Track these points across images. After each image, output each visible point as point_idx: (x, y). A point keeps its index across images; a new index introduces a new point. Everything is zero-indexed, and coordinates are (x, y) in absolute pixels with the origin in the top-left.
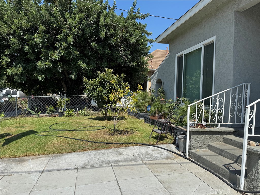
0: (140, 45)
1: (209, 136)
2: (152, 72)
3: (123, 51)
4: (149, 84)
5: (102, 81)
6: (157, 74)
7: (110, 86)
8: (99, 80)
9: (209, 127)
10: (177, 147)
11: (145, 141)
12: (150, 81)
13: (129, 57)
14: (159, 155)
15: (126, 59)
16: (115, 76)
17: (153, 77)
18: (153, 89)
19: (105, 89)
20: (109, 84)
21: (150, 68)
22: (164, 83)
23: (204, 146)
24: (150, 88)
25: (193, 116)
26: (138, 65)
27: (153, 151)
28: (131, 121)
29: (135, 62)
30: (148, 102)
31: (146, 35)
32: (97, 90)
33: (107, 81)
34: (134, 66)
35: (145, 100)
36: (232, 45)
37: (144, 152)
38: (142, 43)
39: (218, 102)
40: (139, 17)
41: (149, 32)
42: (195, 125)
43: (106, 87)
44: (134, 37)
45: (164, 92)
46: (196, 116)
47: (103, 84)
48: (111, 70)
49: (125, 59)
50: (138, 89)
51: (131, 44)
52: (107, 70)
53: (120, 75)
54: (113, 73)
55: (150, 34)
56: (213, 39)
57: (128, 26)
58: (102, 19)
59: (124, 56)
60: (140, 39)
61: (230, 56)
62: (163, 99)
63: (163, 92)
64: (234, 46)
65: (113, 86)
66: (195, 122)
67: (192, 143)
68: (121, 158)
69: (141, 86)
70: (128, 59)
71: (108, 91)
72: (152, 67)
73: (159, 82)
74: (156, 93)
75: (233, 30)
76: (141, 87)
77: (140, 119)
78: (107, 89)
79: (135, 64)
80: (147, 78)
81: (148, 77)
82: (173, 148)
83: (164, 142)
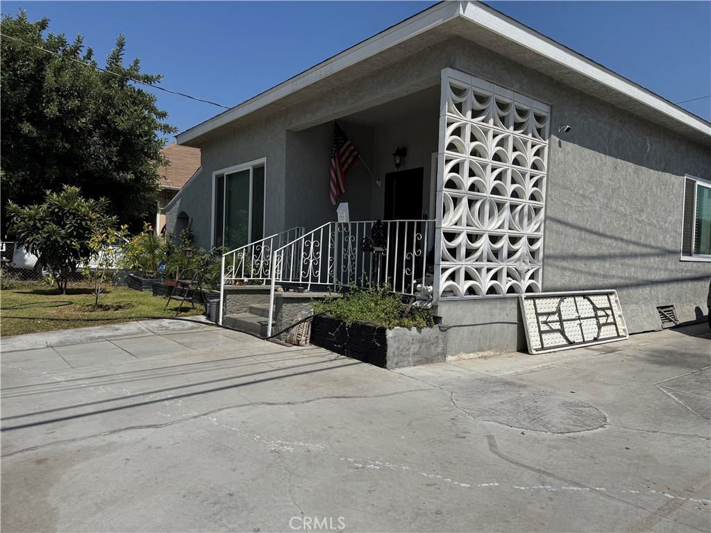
0: (140, 135)
1: (251, 296)
2: (169, 194)
3: (100, 144)
4: (161, 220)
5: (56, 210)
6: (178, 203)
7: (76, 223)
8: (48, 208)
9: (251, 284)
10: (209, 317)
11: (156, 314)
12: (163, 212)
13: (115, 159)
14: (180, 327)
15: (106, 162)
16: (86, 201)
17: (171, 207)
18: (171, 230)
19: (64, 229)
20: (74, 218)
21: (163, 184)
22: (192, 221)
23: (244, 309)
24: (164, 227)
25: (230, 268)
26: (137, 179)
27: (170, 323)
28: (122, 294)
29: (130, 173)
30: (160, 256)
31: (154, 117)
32: (45, 229)
33: (68, 211)
34: (126, 179)
35: (152, 252)
36: (284, 175)
37: (157, 326)
38: (146, 134)
39: (263, 250)
40: (138, 78)
41: (160, 110)
42: (233, 282)
43: (66, 224)
44: (126, 117)
45: (193, 237)
46: (234, 269)
47: (58, 217)
48: (78, 190)
49: (102, 161)
50: (143, 230)
51: (119, 133)
52: (67, 189)
53: (97, 199)
54: (80, 194)
55: (163, 115)
56: (264, 160)
57: (115, 97)
58: (49, 74)
59: (102, 157)
60: (140, 125)
61: (282, 190)
62: (189, 249)
63: (191, 237)
64: (286, 177)
65: (84, 223)
66: (231, 277)
67: (227, 305)
68: (118, 333)
69: (149, 226)
70: (110, 163)
71: (72, 232)
72: (168, 181)
73: (183, 218)
74: (178, 240)
75: (284, 156)
76: (151, 227)
77: (141, 291)
78: (69, 228)
79: (130, 176)
80: (156, 207)
81: (159, 203)
82: (203, 319)
83: (189, 313)
